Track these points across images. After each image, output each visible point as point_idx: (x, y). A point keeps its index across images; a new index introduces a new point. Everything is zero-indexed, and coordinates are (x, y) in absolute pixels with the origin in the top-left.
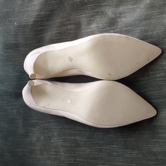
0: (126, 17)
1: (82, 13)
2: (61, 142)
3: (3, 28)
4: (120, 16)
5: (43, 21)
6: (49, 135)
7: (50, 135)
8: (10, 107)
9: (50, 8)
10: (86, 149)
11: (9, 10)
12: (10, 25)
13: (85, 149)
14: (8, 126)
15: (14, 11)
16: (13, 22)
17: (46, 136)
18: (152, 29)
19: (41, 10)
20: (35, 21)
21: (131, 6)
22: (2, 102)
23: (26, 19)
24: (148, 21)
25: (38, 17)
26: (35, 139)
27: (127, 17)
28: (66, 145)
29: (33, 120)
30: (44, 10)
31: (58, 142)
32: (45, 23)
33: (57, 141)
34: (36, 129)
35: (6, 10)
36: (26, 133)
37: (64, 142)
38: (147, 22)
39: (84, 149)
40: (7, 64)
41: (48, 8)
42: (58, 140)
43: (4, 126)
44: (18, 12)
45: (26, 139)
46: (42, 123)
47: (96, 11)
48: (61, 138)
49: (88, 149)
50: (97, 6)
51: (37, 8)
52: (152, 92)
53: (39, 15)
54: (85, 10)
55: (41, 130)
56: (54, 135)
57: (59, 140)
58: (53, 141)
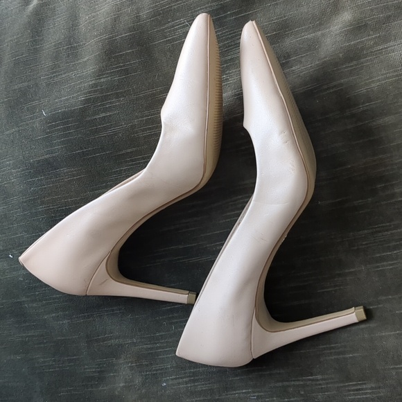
0: (301, 62)
2: (186, 383)
3: (17, 129)
4: (288, 62)
5: (106, 98)
6: (154, 371)
7: (157, 370)
8: (54, 315)
9: (121, 67)
10: (249, 393)
11: (26, 84)
12: (31, 118)
13: (245, 393)
14: (54, 361)
15: (36, 85)
16: (37, 110)
17: (146, 375)
18: (368, 79)
19: (100, 73)
20: (87, 101)
21: (310, 33)
22: (34, 305)
23: (67, 100)
24: (355, 62)
25: (95, 91)
26: (122, 385)
27: (303, 60)
28: (199, 388)
29: (111, 339)
30: (107, 73)
31: (179, 384)
32: (111, 103)
33: (175, 382)
34: (121, 361)
35: (20, 85)
36: (99, 372)
37: (194, 381)
38: (352, 66)
39: (243, 393)
40: (34, 211)
41: (117, 68)
42: (178, 378)
43: (44, 362)
44: (48, 85)
45: (100, 388)
46: (135, 344)
47: (229, 57)
48: (185, 373)
49: (254, 392)
50: (229, 46)
51: (91, 69)
52: (389, 233)
53: (95, 85)
55: (132, 362)
56: (166, 368)
57: (181, 378)
58: (165, 384)
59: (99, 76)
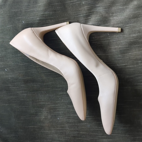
0: (117, 16)
1: (80, 13)
2: (66, 119)
3: (12, 26)
4: (113, 15)
5: (47, 19)
6: (55, 114)
7: (56, 114)
8: (21, 92)
9: (53, 9)
10: (87, 124)
11: (17, 10)
12: (18, 23)
13: (86, 124)
14: (20, 107)
15: (21, 11)
16: (21, 21)
17: (52, 115)
18: (140, 25)
19: (45, 10)
20: (40, 20)
21: (121, 7)
22: (14, 88)
23: (33, 18)
24: (136, 19)
25: (43, 17)
26: (43, 117)
27: (118, 15)
28: (70, 121)
29: (40, 102)
30: (48, 11)
31: (64, 119)
32: (48, 21)
33: (62, 118)
34: (44, 110)
35: (15, 10)
36: (36, 112)
37: (69, 119)
38: (135, 20)
39: (85, 124)
40: (16, 56)
41: (52, 9)
42: (63, 117)
43: (16, 107)
44: (25, 12)
45: (36, 118)
46: (49, 104)
47: (92, 11)
48: (66, 116)
49: (89, 124)
51: (42, 8)
52: (140, 77)
53: (43, 14)
54: (82, 11)
55: (47, 110)
56: (59, 114)
57: (64, 117)
58: (59, 119)
59: (45, 11)
